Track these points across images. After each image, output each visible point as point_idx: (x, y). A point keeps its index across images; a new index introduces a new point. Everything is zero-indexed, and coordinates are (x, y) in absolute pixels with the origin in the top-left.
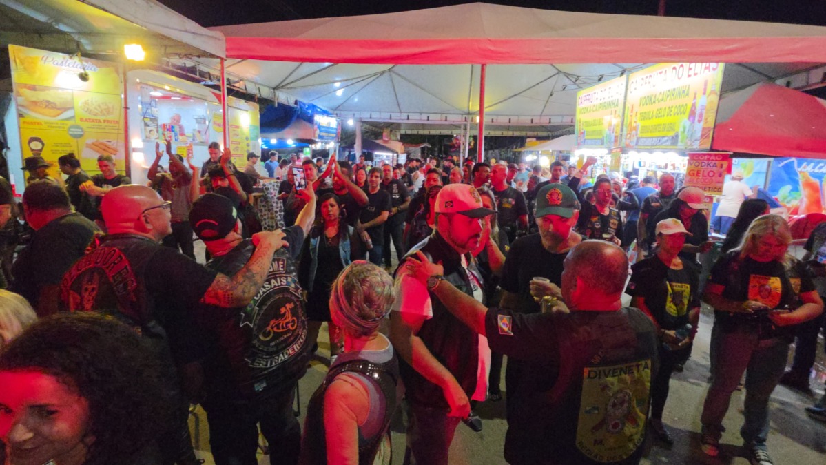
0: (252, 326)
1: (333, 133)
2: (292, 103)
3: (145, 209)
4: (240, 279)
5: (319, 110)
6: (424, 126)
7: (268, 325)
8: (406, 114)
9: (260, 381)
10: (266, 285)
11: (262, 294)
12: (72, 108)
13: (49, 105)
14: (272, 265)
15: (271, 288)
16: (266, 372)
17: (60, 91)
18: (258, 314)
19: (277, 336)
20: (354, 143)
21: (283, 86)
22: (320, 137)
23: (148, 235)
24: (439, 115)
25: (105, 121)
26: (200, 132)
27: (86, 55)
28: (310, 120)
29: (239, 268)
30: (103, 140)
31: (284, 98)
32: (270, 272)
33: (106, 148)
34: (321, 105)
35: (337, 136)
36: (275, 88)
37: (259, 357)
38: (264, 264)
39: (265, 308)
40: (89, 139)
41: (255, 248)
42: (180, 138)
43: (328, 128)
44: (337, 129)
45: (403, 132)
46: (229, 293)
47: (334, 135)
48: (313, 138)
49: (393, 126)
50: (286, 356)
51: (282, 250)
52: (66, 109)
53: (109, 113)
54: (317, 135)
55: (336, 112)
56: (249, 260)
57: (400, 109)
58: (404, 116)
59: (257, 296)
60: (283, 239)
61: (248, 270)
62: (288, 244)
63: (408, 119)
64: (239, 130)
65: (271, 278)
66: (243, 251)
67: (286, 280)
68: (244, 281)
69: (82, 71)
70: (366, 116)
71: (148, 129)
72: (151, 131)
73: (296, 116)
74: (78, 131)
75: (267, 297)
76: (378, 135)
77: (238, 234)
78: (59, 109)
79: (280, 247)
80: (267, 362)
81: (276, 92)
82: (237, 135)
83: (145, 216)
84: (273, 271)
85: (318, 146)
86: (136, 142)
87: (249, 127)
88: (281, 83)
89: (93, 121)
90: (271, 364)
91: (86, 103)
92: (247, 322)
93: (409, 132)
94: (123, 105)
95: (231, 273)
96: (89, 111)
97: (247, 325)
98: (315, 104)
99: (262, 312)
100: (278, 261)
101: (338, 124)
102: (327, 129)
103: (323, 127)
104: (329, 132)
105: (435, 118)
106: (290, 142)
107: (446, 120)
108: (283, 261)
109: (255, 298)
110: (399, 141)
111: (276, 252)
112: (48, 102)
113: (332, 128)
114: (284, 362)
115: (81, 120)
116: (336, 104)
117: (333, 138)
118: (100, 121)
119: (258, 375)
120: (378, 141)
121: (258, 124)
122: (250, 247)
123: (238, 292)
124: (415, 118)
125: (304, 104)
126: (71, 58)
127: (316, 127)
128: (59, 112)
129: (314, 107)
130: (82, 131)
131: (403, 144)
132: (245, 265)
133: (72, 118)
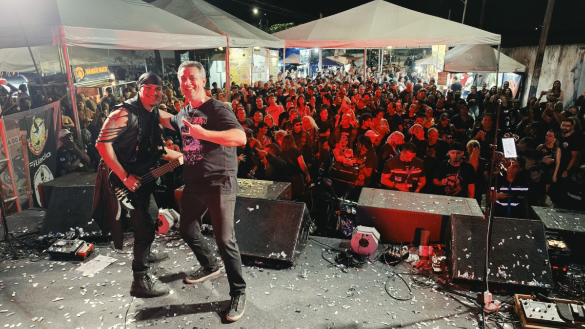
13: (234, 64)
17: (236, 60)
20: (318, 61)
25: (245, 68)
28: (298, 52)
33: (245, 77)
40: (241, 74)
44: (309, 56)
47: (308, 59)
48: (298, 63)
52: (237, 65)
53: (246, 65)
54: (301, 61)
69: (244, 53)
73: (291, 52)
74: (239, 72)
82: (272, 66)
89: (242, 68)
91: (241, 62)
96: (242, 65)
101: (310, 53)
103: (304, 56)
110: (344, 56)
117: (307, 61)
120: (331, 58)
127: (300, 56)
131: (347, 58)
133: (238, 68)
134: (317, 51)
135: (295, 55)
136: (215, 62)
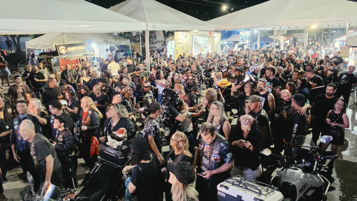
12: (183, 43)
13: (179, 43)
17: (181, 40)
20: (257, 40)
22: (242, 40)
26: (205, 44)
27: (187, 31)
33: (188, 51)
35: (249, 38)
53: (189, 43)
64: (215, 42)
69: (186, 35)
85: (241, 43)
87: (218, 40)
89: (186, 45)
101: (250, 33)
103: (243, 36)
113: (247, 35)
126: (184, 32)
134: (256, 32)
135: (236, 35)
136: (170, 42)
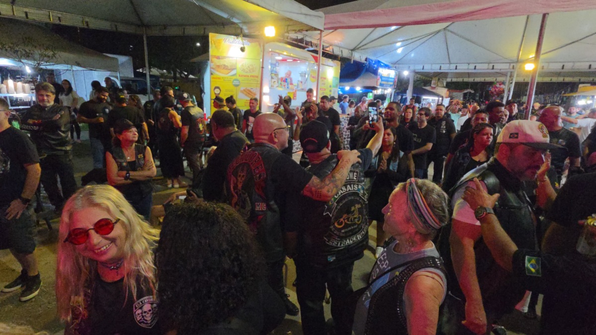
0: (331, 216)
1: (391, 81)
2: (363, 60)
3: (275, 128)
4: (327, 182)
5: (382, 64)
6: (469, 75)
7: (341, 217)
8: (455, 65)
9: (332, 255)
10: (344, 188)
11: (340, 194)
12: (235, 69)
13: (225, 67)
14: (349, 174)
15: (347, 191)
16: (336, 250)
17: (231, 59)
18: (336, 208)
19: (347, 226)
20: (407, 89)
21: (358, 48)
22: (381, 85)
23: (275, 146)
24: (487, 64)
25: (251, 76)
26: (301, 82)
27: (245, 36)
28: (375, 72)
29: (327, 174)
30: (249, 88)
31: (358, 57)
32: (347, 180)
33: (250, 93)
34: (384, 61)
35: (393, 84)
36: (353, 50)
37: (334, 239)
38: (344, 173)
39: (341, 204)
40: (242, 88)
41: (338, 160)
42: (290, 86)
43: (389, 78)
44: (394, 79)
45: (449, 80)
46: (320, 190)
47: (392, 83)
48: (375, 86)
49: (440, 75)
50: (351, 242)
51: (357, 165)
52: (232, 70)
53: (253, 71)
54: (379, 83)
55: (396, 65)
56: (334, 169)
57: (450, 61)
58: (453, 66)
59: (336, 195)
60: (359, 157)
61: (333, 177)
62: (361, 161)
63: (456, 69)
64: (326, 80)
65: (348, 184)
66: (331, 162)
67: (358, 187)
68: (329, 184)
69: (242, 46)
70: (419, 68)
71: (273, 80)
72: (274, 82)
73: (365, 70)
74: (236, 83)
75: (343, 197)
76: (427, 82)
77: (328, 149)
78: (229, 69)
79: (355, 162)
80: (338, 243)
81: (353, 52)
82: (324, 84)
83: (274, 133)
84: (349, 179)
85: (379, 92)
86: (266, 89)
87: (332, 78)
88: (358, 45)
89: (245, 76)
90: (341, 244)
91: (242, 65)
92: (328, 213)
93: (454, 80)
94: (261, 66)
95: (322, 177)
96: (243, 70)
97: (328, 214)
98: (380, 60)
99: (339, 207)
100: (354, 172)
101: (396, 75)
102: (387, 79)
103: (384, 77)
104: (388, 81)
105: (482, 67)
106: (358, 89)
107: (493, 69)
108: (357, 172)
109: (335, 197)
110: (444, 87)
111: (353, 165)
112: (225, 65)
113: (392, 78)
114: (349, 245)
115: (239, 76)
116: (395, 59)
117: (391, 85)
118: (248, 76)
119: (331, 250)
120: (428, 88)
121: (338, 76)
122: (335, 160)
123: (325, 191)
124: (463, 68)
125: (372, 61)
126: (237, 38)
127: (379, 77)
128: (229, 71)
129: (379, 62)
130: (239, 82)
131: (448, 90)
132: (331, 172)
133: (235, 75)
134: (406, 73)
